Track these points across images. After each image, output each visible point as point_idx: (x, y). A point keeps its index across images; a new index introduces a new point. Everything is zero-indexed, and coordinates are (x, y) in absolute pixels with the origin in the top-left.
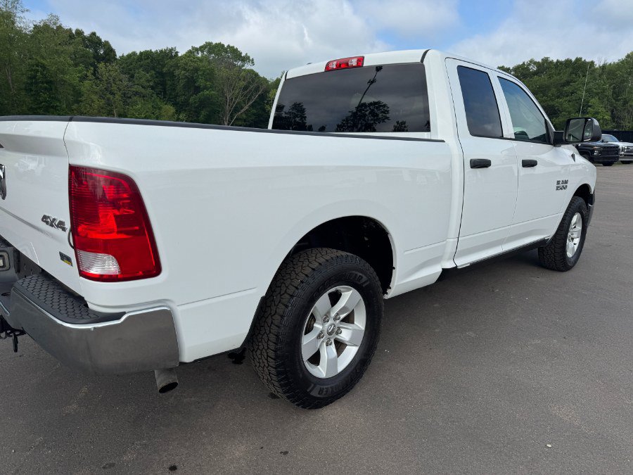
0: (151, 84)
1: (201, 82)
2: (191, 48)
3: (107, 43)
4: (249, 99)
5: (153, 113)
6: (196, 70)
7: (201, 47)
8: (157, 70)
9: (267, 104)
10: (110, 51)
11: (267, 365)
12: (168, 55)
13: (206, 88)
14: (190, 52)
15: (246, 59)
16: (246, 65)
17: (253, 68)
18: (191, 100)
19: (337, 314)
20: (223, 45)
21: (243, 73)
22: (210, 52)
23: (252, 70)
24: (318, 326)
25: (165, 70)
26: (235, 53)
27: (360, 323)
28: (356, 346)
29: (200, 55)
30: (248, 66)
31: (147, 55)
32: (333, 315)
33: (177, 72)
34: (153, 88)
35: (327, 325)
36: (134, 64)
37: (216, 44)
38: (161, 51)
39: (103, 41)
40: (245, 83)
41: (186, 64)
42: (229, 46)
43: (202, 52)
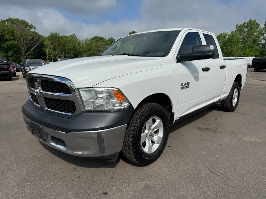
4: (34, 45)
7: (7, 20)
9: (44, 47)
13: (10, 40)
15: (31, 26)
16: (31, 29)
17: (36, 31)
20: (19, 20)
21: (31, 33)
22: (12, 23)
26: (25, 24)
29: (6, 24)
37: (15, 19)
40: (31, 38)
42: (22, 20)
43: (8, 23)
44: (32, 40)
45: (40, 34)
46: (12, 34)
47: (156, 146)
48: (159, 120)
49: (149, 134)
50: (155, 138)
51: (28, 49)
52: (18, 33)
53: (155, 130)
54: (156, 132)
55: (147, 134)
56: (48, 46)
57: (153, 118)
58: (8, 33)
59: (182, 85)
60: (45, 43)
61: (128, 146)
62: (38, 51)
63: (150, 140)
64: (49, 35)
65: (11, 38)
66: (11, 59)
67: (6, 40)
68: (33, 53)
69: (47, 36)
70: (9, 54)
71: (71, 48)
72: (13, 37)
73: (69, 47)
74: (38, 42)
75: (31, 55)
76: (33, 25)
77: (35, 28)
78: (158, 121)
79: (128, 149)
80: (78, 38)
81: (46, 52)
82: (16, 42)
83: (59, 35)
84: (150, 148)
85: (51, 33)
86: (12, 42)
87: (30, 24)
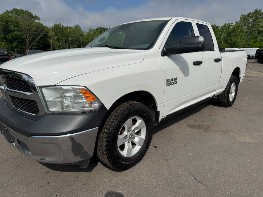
44: (36, 31)
45: (44, 25)
46: (17, 24)
47: (138, 148)
48: (141, 119)
49: (128, 136)
50: (136, 140)
51: (33, 40)
52: (22, 24)
53: (136, 131)
54: (138, 133)
55: (126, 136)
56: (52, 37)
57: (133, 118)
58: (13, 23)
59: (168, 81)
60: (49, 34)
61: (102, 151)
62: (42, 42)
63: (130, 142)
64: (53, 26)
65: (16, 29)
66: (15, 50)
67: (10, 31)
68: (37, 44)
69: (51, 27)
70: (14, 45)
71: (74, 39)
72: (18, 28)
73: (73, 37)
74: (42, 33)
75: (35, 45)
76: (37, 16)
77: (39, 19)
78: (139, 121)
79: (102, 154)
80: (81, 29)
81: (50, 42)
82: (20, 33)
83: (62, 25)
84: (129, 151)
85: (55, 24)
86: (16, 33)
87: (34, 15)
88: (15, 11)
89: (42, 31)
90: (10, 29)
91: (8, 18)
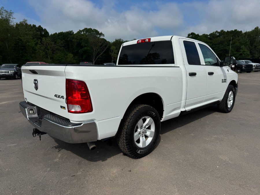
0: (63, 45)
1: (83, 44)
2: (79, 31)
3: (45, 29)
4: (103, 50)
5: (64, 57)
6: (81, 39)
7: (83, 30)
8: (65, 40)
9: (110, 52)
10: (46, 33)
11: (123, 142)
12: (70, 33)
13: (85, 46)
14: (78, 32)
15: (101, 34)
16: (101, 37)
17: (104, 38)
18: (79, 51)
19: (145, 126)
20: (92, 29)
21: (100, 40)
22: (86, 32)
23: (104, 39)
24: (139, 130)
25: (69, 39)
26: (97, 32)
27: (153, 129)
28: (152, 137)
29: (82, 33)
30: (102, 37)
31: (61, 34)
32: (144, 126)
33: (73, 40)
34: (64, 47)
35: (142, 130)
36: (56, 37)
37: (89, 28)
38: (67, 32)
39: (44, 29)
40: (101, 44)
41: (77, 37)
42: (94, 29)
43: (83, 32)
44: (101, 46)
45: (107, 40)
46: (87, 41)
51: (98, 54)
52: (91, 41)
56: (113, 51)
58: (84, 41)
60: (111, 48)
64: (115, 41)
67: (82, 47)
69: (113, 42)
72: (88, 44)
76: (102, 33)
81: (112, 56)
82: (89, 48)
85: (116, 39)
87: (100, 32)
88: (86, 30)
89: (106, 46)
90: (82, 45)
91: (81, 36)
